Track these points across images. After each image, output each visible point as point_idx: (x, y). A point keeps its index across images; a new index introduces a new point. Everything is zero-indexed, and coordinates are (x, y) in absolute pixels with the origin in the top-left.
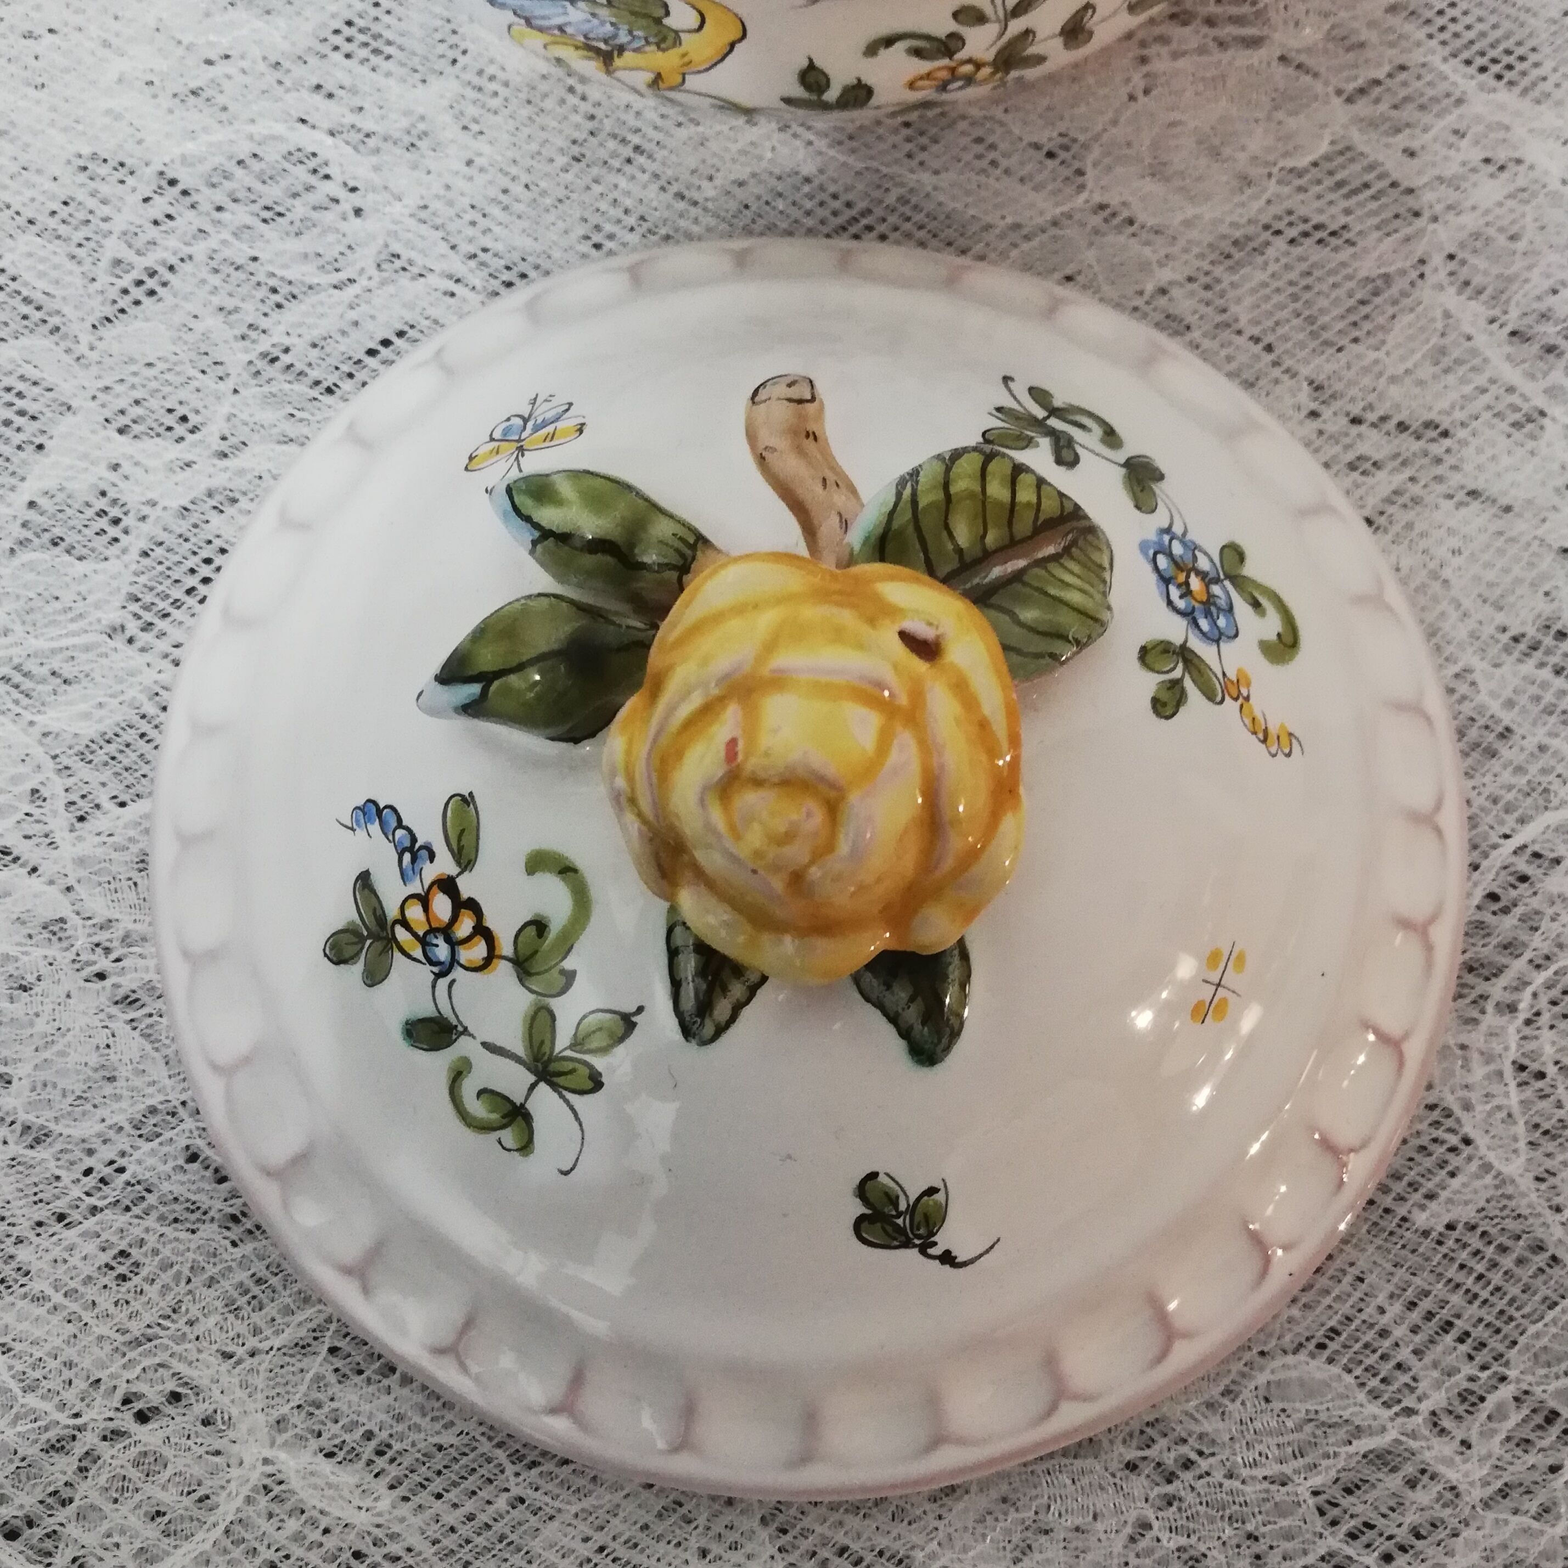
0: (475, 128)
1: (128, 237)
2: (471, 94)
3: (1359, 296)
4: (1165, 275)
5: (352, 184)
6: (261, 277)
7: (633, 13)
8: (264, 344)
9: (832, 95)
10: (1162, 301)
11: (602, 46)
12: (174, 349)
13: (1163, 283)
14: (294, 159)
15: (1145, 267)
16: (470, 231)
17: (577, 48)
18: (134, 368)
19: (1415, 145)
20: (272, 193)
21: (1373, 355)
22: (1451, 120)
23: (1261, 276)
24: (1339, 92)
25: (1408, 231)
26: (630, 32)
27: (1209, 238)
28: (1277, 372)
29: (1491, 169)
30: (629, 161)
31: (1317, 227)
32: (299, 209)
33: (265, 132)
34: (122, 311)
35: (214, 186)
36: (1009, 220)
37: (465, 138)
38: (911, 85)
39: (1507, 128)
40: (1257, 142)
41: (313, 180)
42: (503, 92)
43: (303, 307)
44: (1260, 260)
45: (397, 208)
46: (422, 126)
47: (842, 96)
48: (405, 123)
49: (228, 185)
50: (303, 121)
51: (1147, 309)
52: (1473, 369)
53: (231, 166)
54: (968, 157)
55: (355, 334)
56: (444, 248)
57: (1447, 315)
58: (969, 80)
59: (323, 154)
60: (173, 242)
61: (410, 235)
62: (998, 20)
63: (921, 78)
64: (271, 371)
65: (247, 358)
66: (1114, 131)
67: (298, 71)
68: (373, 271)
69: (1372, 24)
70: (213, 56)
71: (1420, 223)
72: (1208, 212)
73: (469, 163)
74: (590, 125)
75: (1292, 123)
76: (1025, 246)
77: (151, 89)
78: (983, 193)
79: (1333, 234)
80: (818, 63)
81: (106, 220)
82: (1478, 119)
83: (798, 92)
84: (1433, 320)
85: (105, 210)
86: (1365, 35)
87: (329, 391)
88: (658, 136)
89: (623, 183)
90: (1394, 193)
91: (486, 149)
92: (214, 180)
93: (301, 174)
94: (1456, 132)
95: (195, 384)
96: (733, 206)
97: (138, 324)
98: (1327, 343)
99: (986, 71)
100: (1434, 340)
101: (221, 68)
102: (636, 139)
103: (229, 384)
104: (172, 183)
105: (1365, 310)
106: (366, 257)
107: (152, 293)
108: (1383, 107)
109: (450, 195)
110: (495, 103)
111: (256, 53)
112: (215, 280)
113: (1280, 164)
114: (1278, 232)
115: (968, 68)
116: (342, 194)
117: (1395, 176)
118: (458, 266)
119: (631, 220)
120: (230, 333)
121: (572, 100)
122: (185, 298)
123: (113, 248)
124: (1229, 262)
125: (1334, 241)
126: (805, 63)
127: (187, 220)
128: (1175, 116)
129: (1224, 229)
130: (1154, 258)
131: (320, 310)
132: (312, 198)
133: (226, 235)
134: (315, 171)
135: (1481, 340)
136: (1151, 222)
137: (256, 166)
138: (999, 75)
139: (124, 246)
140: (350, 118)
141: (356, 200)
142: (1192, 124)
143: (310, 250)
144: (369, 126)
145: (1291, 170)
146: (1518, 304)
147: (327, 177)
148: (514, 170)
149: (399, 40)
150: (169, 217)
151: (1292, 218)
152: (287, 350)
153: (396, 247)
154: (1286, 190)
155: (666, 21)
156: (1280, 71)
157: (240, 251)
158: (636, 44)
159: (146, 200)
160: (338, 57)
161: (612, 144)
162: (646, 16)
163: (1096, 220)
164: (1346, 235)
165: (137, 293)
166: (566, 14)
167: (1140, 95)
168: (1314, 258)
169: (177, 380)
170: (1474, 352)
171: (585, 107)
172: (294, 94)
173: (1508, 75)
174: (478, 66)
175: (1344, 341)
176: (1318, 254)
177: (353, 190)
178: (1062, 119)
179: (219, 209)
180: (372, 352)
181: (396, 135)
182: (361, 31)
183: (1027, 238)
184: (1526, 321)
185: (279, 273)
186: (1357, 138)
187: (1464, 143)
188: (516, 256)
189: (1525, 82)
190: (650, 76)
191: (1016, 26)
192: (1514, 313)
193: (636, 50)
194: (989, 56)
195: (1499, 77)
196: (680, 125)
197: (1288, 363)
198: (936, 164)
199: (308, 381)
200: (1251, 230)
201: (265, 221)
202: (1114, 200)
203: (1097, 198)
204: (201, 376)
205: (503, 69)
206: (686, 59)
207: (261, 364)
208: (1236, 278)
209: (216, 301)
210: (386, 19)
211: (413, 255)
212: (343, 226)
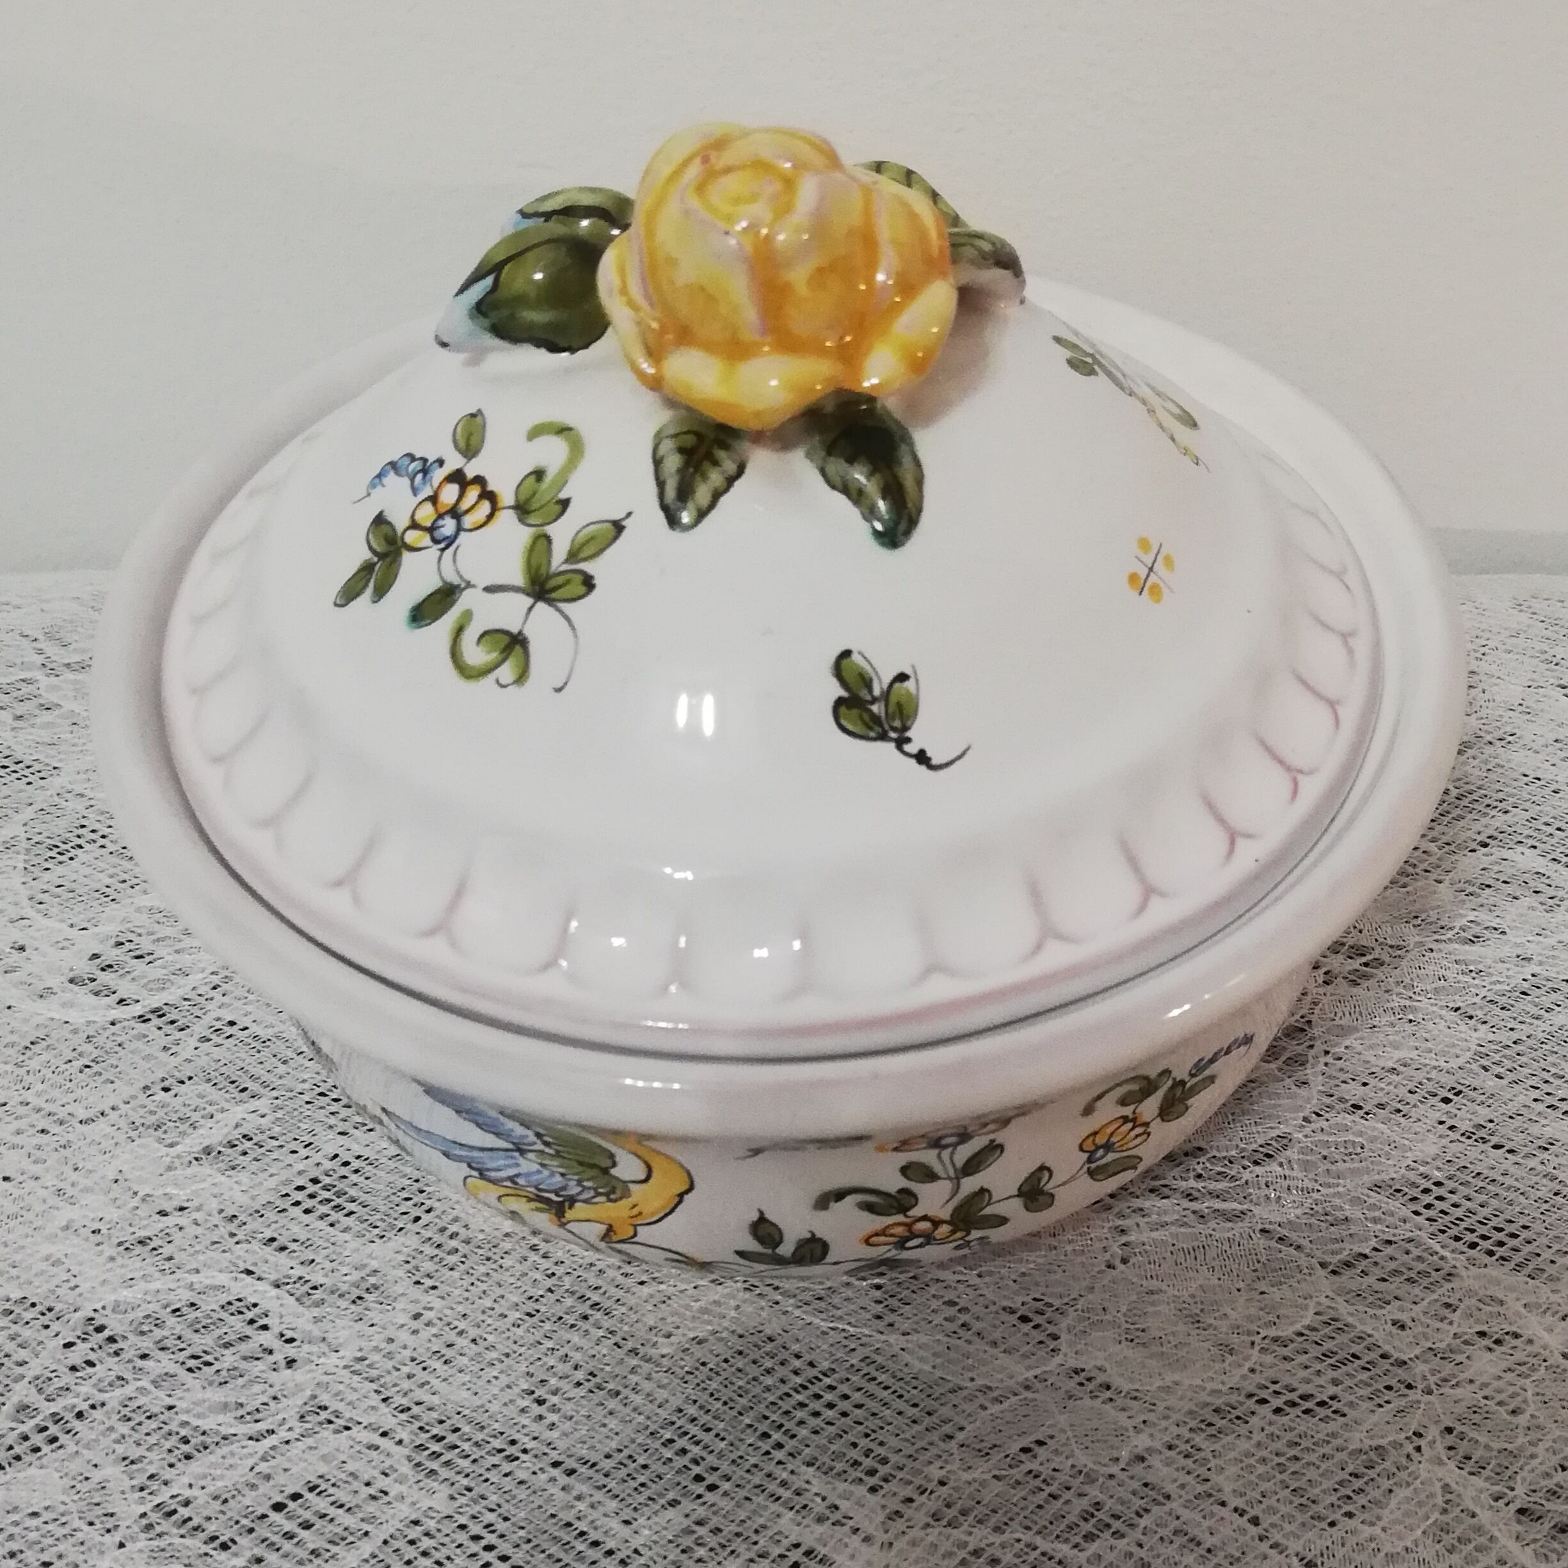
0: (429, 1283)
1: (39, 1384)
2: (429, 1250)
3: (1350, 1468)
4: (1142, 1442)
5: (289, 1334)
6: (173, 1426)
7: (581, 1164)
8: (164, 1495)
9: (786, 1249)
10: (1138, 1469)
11: (553, 1196)
12: (64, 1498)
13: (1139, 1451)
14: (233, 1309)
15: (1120, 1434)
16: (406, 1385)
17: (530, 1200)
18: (15, 1517)
19: (1404, 1317)
20: (203, 1342)
21: (1367, 1531)
22: (1442, 1292)
23: (1245, 1445)
24: (1323, 1265)
25: (1403, 1402)
26: (579, 1183)
27: (1188, 1406)
28: (1264, 1547)
29: (1487, 1342)
30: (586, 1318)
31: (1305, 1397)
32: (229, 1359)
33: (208, 1282)
34: (18, 1458)
35: (143, 1333)
36: (980, 1382)
37: (416, 1292)
38: (867, 1242)
39: (1502, 1303)
40: (1239, 1310)
41: (249, 1330)
42: (464, 1248)
43: (212, 1458)
44: (1243, 1429)
45: (333, 1359)
46: (372, 1280)
47: (796, 1250)
48: (355, 1276)
49: (158, 1333)
50: (249, 1272)
51: (1123, 1476)
52: (1478, 1549)
53: (164, 1314)
54: (938, 1319)
55: (264, 1488)
56: (375, 1400)
57: (1447, 1489)
58: (929, 1239)
59: (264, 1305)
60: (85, 1389)
61: (341, 1387)
62: (949, 1178)
63: (877, 1234)
64: (165, 1526)
65: (142, 1510)
66: (1090, 1297)
67: (254, 1224)
68: (294, 1422)
69: (1356, 1201)
70: (167, 1206)
71: (1414, 1395)
72: (1188, 1379)
73: (417, 1316)
74: (549, 1283)
75: (1275, 1294)
76: (995, 1409)
77: (97, 1238)
78: (953, 1355)
79: (1322, 1404)
80: (769, 1216)
81: (21, 1364)
82: (1470, 1293)
83: (751, 1245)
84: (1432, 1495)
85: (22, 1354)
86: (1348, 1210)
87: (224, 1547)
88: (620, 1293)
89: (576, 1338)
90: (1385, 1364)
91: (437, 1303)
92: (145, 1328)
93: (237, 1324)
94: (1448, 1305)
95: (80, 1536)
96: (689, 1363)
97: (32, 1471)
98: (1318, 1518)
99: (944, 1229)
100: (1435, 1516)
101: (174, 1219)
102: (595, 1297)
103: (117, 1537)
104: (100, 1329)
105: (1358, 1484)
106: (290, 1408)
107: (53, 1440)
108: (1370, 1280)
109: (391, 1347)
110: (452, 1259)
111: (214, 1205)
112: (124, 1428)
113: (1263, 1333)
114: (1263, 1401)
115: (924, 1226)
116: (276, 1344)
117: (1387, 1348)
118: (387, 1418)
119: (580, 1375)
120: (127, 1483)
121: (533, 1257)
122: (88, 1446)
123: (22, 1392)
124: (1211, 1430)
125: (1322, 1412)
126: (755, 1216)
127: (108, 1368)
128: (1154, 1284)
129: (1204, 1397)
130: (1129, 1424)
131: (230, 1461)
132: (244, 1348)
133: (145, 1383)
134: (252, 1322)
135: (1485, 1517)
136: (1126, 1386)
137: (193, 1315)
138: (959, 1235)
139: (34, 1391)
140: (299, 1271)
141: (290, 1351)
142: (1171, 1292)
143: (232, 1399)
144: (317, 1278)
145: (1275, 1340)
146: (1524, 1480)
147: (265, 1328)
148: (462, 1325)
149: (364, 1197)
150: (91, 1364)
151: (1276, 1387)
152: (187, 1503)
153: (324, 1398)
154: (1268, 1359)
155: (613, 1171)
156: (1261, 1242)
157: (156, 1400)
158: (587, 1195)
159: (68, 1345)
160: (297, 1212)
161: (569, 1301)
162: (593, 1166)
163: (1072, 1384)
164: (1335, 1405)
165: (38, 1439)
166: (517, 1165)
167: (1117, 1262)
168: (1302, 1428)
169: (60, 1532)
170: (1479, 1530)
171: (545, 1264)
172: (245, 1246)
173: (1500, 1252)
174: (441, 1224)
175: (1337, 1516)
176: (1306, 1425)
177: (291, 1341)
178: (1037, 1284)
179: (144, 1357)
180: (278, 1507)
181: (344, 1288)
182: (326, 1188)
183: (998, 1400)
184: (1534, 1498)
185: (195, 1422)
186: (1343, 1309)
187: (1455, 1317)
188: (451, 1409)
189: (1518, 1258)
190: (603, 1228)
191: (970, 1185)
192: (1520, 1490)
193: (586, 1201)
194: (945, 1214)
195: (1491, 1253)
196: (642, 1283)
197: (1276, 1536)
198: (906, 1326)
199: (203, 1536)
200: (1234, 1398)
201: (190, 1370)
202: (1087, 1363)
203: (1073, 1363)
204: (86, 1528)
205: (466, 1226)
206: (635, 1211)
207: (154, 1517)
208: (1217, 1447)
209: (120, 1450)
210: (354, 1178)
211: (341, 1406)
212: (273, 1377)
